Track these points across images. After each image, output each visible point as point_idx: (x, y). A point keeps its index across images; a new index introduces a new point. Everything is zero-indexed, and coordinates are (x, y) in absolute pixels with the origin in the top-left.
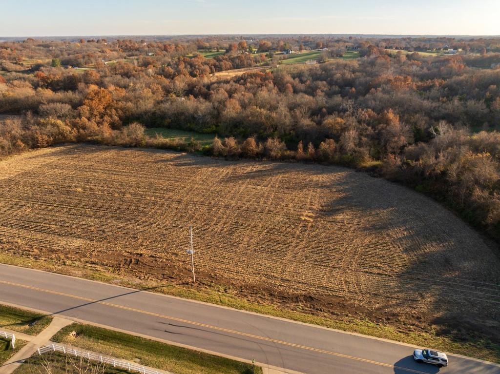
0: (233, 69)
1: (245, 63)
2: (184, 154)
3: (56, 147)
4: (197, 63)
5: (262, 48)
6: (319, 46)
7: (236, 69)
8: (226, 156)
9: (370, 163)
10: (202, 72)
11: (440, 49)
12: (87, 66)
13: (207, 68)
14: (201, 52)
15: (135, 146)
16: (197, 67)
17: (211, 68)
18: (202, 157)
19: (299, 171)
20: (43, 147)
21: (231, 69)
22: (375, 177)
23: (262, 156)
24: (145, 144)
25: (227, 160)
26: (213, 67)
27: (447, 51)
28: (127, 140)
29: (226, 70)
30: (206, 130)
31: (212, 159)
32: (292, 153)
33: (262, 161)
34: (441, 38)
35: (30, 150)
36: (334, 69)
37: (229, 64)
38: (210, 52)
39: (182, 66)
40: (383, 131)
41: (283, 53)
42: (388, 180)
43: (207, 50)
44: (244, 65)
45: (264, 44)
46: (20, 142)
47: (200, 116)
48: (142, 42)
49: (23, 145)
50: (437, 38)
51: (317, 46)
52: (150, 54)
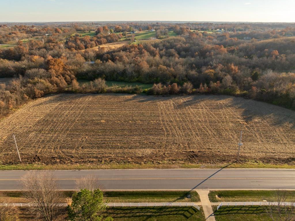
0: (108, 43)
1: (114, 39)
2: (135, 95)
3: (47, 97)
4: (87, 40)
5: (117, 30)
6: (149, 29)
7: (110, 43)
8: (161, 94)
9: (238, 92)
10: (91, 45)
11: (213, 29)
12: (6, 43)
13: (93, 42)
14: (79, 33)
15: (101, 93)
16: (88, 42)
17: (95, 43)
18: (147, 96)
19: (208, 99)
20: (39, 97)
21: (106, 43)
22: (248, 99)
23: (182, 93)
24: (106, 91)
25: (163, 96)
26: (97, 42)
27: (217, 30)
28: (94, 89)
29: (104, 44)
30: (132, 80)
31: (155, 97)
32: (198, 90)
33: (183, 95)
34: (206, 23)
35: (32, 100)
36: (173, 42)
37: (105, 40)
38: (85, 33)
39: (79, 42)
40: (235, 75)
41: (130, 33)
42: (255, 100)
43: (82, 32)
44: (114, 40)
45: (118, 27)
46: (26, 96)
47: (129, 72)
48: (33, 27)
49: (28, 97)
50: (204, 23)
51: (148, 28)
52: (47, 35)
